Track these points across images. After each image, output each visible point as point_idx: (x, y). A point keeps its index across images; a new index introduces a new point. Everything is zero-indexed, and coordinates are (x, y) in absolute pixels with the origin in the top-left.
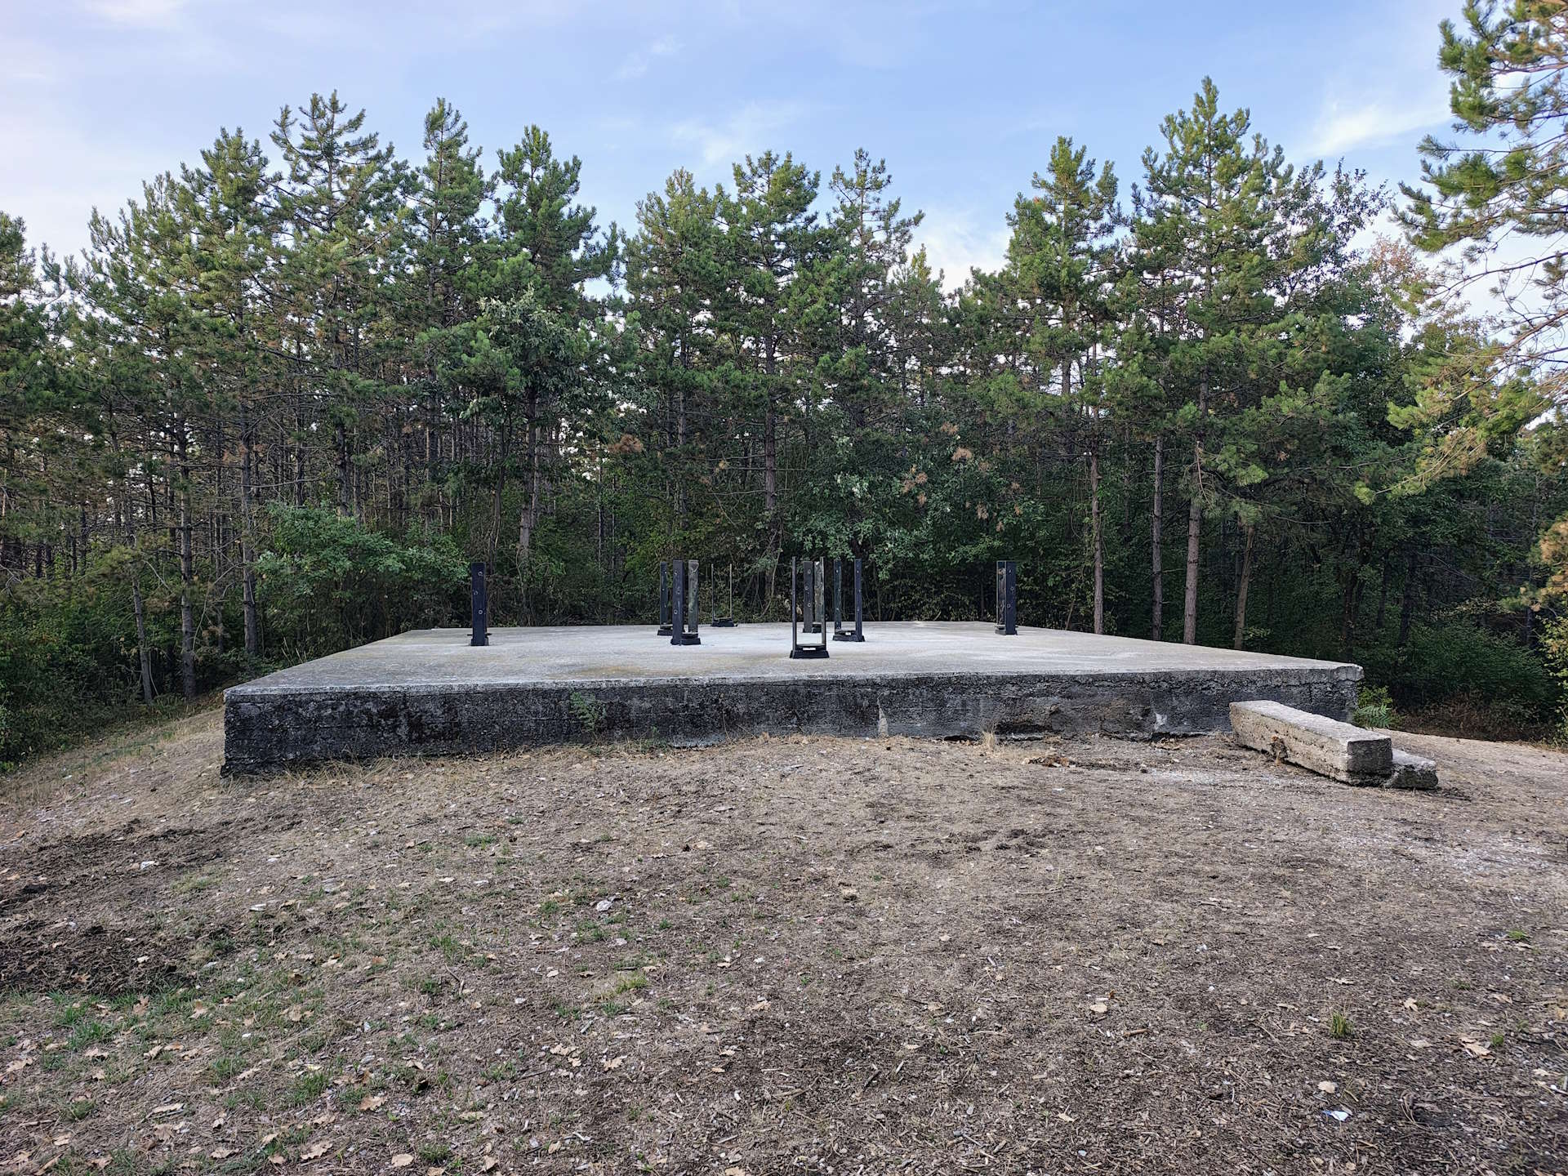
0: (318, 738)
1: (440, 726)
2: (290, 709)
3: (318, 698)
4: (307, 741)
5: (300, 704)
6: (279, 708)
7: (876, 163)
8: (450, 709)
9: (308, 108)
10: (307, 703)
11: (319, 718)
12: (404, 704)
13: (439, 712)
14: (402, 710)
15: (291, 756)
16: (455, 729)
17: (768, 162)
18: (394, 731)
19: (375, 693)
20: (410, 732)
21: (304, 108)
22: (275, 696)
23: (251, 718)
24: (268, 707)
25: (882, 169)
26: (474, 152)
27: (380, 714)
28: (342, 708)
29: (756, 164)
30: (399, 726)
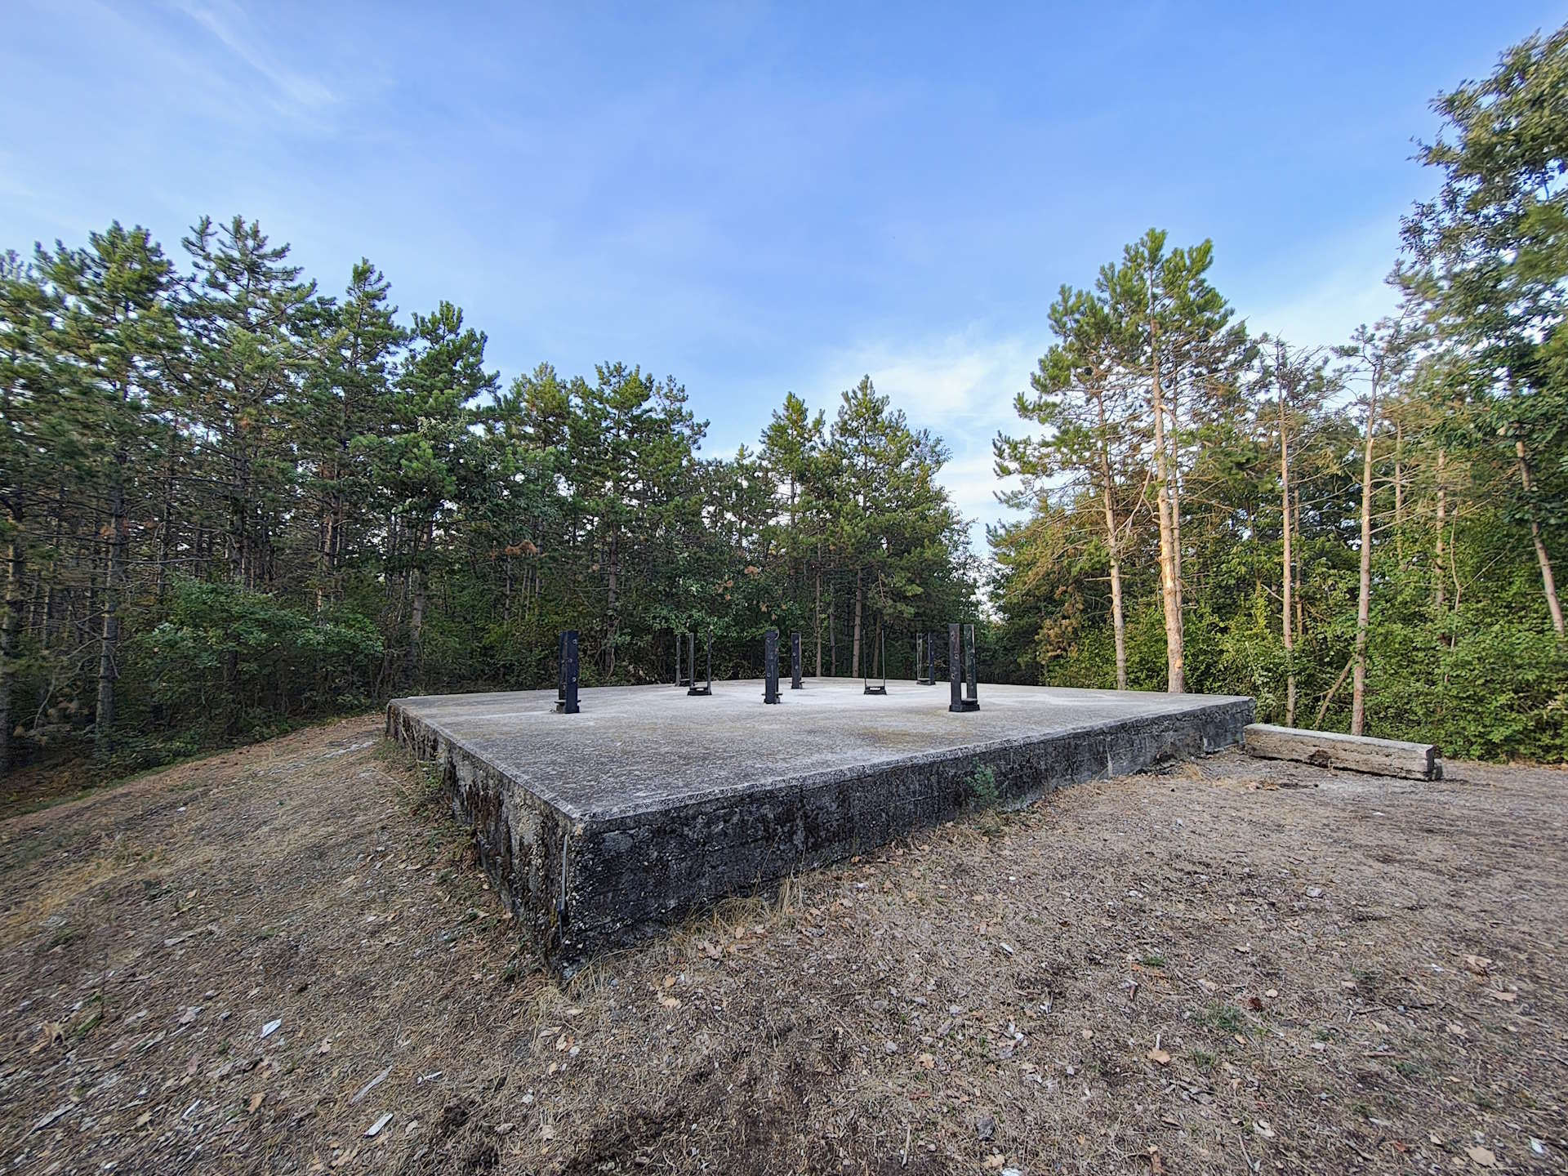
0: (707, 868)
1: (835, 824)
2: (673, 831)
3: (708, 809)
4: (693, 875)
5: (688, 821)
6: (659, 832)
7: (680, 385)
8: (844, 801)
9: (230, 227)
10: (694, 818)
11: (709, 839)
12: (801, 801)
13: (835, 806)
14: (798, 810)
15: (672, 903)
16: (849, 825)
17: (619, 369)
18: (791, 841)
19: (771, 792)
20: (807, 838)
21: (226, 225)
22: (653, 814)
23: (619, 855)
24: (644, 833)
25: (683, 391)
26: (390, 309)
27: (778, 820)
28: (735, 819)
29: (612, 368)
30: (795, 833)
